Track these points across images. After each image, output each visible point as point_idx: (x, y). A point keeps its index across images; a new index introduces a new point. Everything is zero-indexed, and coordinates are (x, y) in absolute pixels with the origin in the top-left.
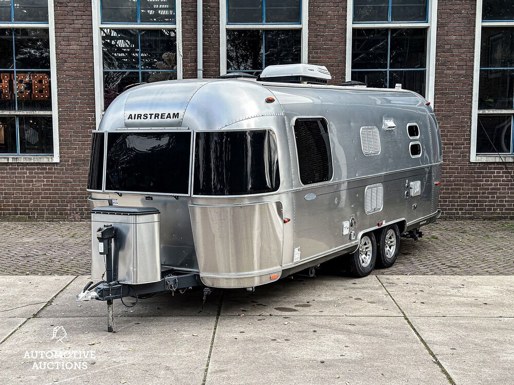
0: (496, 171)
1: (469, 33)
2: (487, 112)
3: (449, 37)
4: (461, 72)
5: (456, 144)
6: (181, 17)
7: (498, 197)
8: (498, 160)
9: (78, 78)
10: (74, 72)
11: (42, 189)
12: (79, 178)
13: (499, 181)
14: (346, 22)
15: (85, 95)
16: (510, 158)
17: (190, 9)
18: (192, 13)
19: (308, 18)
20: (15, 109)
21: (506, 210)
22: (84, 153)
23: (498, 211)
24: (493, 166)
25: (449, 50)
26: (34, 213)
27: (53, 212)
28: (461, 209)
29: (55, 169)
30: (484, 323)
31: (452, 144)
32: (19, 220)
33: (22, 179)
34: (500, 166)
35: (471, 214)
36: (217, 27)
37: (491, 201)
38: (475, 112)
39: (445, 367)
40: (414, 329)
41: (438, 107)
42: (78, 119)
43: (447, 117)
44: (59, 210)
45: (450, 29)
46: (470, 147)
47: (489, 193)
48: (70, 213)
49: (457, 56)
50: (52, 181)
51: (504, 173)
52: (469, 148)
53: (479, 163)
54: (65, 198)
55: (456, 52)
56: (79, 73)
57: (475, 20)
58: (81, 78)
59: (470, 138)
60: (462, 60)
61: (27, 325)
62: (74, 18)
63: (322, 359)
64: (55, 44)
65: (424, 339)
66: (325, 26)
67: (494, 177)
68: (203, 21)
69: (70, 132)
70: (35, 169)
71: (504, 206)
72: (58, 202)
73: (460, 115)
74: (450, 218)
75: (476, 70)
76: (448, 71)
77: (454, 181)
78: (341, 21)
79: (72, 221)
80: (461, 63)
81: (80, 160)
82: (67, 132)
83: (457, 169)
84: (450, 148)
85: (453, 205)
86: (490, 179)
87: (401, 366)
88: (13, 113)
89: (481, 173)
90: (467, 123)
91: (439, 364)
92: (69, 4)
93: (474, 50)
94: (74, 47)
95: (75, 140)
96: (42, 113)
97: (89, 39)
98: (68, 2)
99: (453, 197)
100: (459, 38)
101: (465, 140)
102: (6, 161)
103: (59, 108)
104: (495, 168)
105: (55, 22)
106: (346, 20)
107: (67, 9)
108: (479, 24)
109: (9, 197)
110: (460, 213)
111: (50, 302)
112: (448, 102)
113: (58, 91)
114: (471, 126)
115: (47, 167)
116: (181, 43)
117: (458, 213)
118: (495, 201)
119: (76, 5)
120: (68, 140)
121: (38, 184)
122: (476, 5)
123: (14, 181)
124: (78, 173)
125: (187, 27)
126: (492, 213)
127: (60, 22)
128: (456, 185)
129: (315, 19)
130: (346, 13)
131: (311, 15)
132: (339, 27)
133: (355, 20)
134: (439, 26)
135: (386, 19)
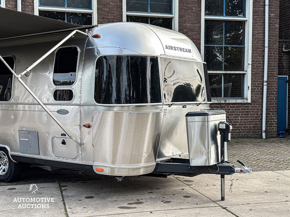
1: (197, 22)
3: (186, 24)
8: (216, 102)
14: (122, 11)
16: (223, 101)
19: (97, 6)
34: (217, 106)
36: (32, 7)
45: (186, 19)
49: (191, 36)
57: (201, 14)
66: (108, 12)
75: (202, 46)
78: (119, 10)
93: (201, 33)
100: (192, 25)
106: (122, 9)
108: (203, 17)
122: (201, 5)
129: (102, 7)
130: (122, 4)
131: (98, 3)
132: (117, 13)
133: (128, 10)
134: (180, 17)
135: (146, 11)
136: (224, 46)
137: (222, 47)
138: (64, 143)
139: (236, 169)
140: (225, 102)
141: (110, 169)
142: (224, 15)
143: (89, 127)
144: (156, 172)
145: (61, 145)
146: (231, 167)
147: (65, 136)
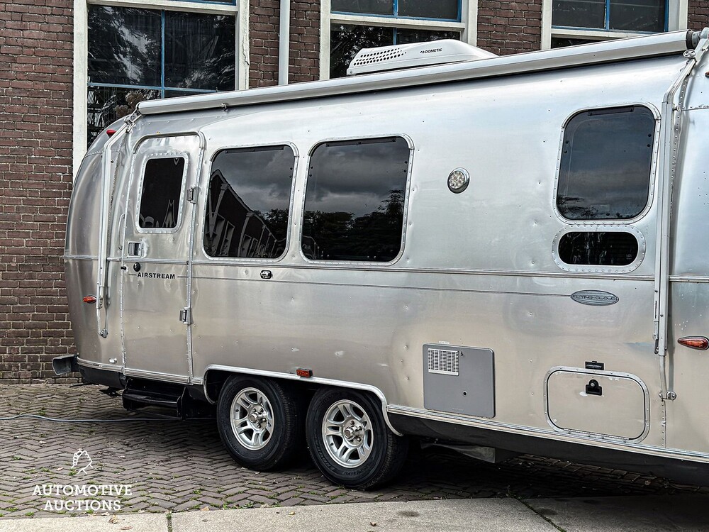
9: (38, 94)
10: (31, 83)
12: (31, 294)
14: (540, 24)
15: (51, 129)
19: (476, 11)
22: (45, 244)
36: (315, 15)
42: (36, 176)
48: (10, 367)
56: (40, 86)
58: (46, 95)
66: (505, 27)
69: (17, 200)
78: (533, 21)
79: (12, 383)
81: (37, 259)
94: (33, 33)
95: (26, 218)
106: (541, 20)
116: (248, 41)
120: (13, 218)
124: (31, 285)
125: (259, 11)
129: (488, 13)
130: (541, 7)
131: (481, 6)
132: (529, 31)
133: (556, 22)
135: (601, 25)
138: (594, 389)
143: (704, 346)
145: (583, 394)
147: (602, 369)
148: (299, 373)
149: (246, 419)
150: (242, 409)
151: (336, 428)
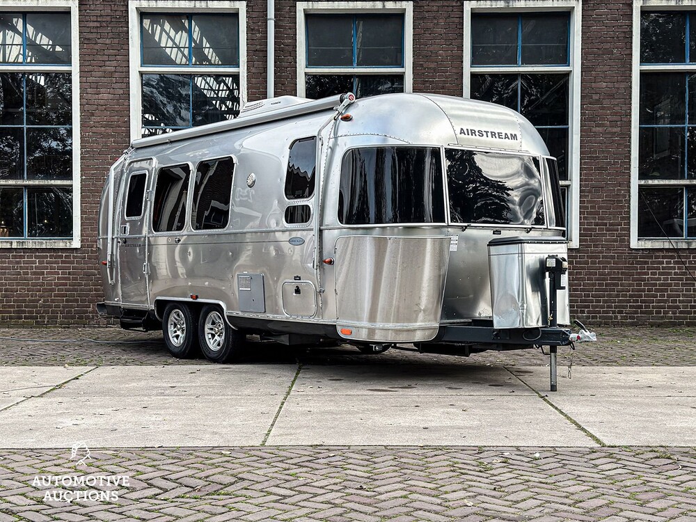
0: (665, 260)
1: (623, 79)
2: (650, 182)
3: (598, 85)
4: (615, 130)
5: (611, 224)
6: (246, 58)
7: (669, 296)
8: (667, 246)
9: (109, 136)
10: (103, 129)
11: (56, 285)
13: (670, 274)
14: (462, 65)
16: (684, 243)
17: (258, 47)
18: (261, 53)
19: (412, 59)
20: (23, 178)
21: (681, 312)
23: (670, 314)
24: (661, 254)
25: (597, 102)
26: (44, 317)
27: (69, 316)
28: (620, 312)
29: (74, 257)
30: (647, 401)
31: (606, 224)
32: (23, 326)
33: (29, 271)
34: (670, 254)
35: (634, 318)
36: (293, 70)
37: (659, 301)
38: (635, 182)
39: (591, 432)
40: (552, 405)
41: (586, 174)
43: (598, 188)
44: (77, 312)
45: (598, 74)
46: (630, 228)
47: (657, 290)
48: (93, 316)
49: (609, 109)
50: (69, 273)
51: (676, 263)
52: (629, 230)
53: (642, 249)
54: (87, 296)
55: (606, 103)
56: (110, 131)
57: (631, 62)
58: (113, 136)
59: (630, 217)
60: (616, 114)
61: (25, 403)
62: (106, 58)
63: (426, 426)
64: (79, 92)
65: (564, 411)
66: (435, 70)
67: (663, 268)
68: (275, 62)
70: (46, 257)
71: (678, 307)
72: (77, 301)
73: (615, 185)
74: (605, 324)
75: (635, 128)
76: (598, 129)
77: (609, 274)
78: (456, 63)
79: (95, 327)
80: (615, 118)
82: (91, 207)
83: (613, 257)
84: (602, 230)
85: (608, 307)
86: (658, 271)
87: (532, 431)
88: (20, 182)
89: (646, 263)
90: (625, 196)
91: (583, 429)
92: (99, 41)
93: (631, 101)
94: (105, 96)
96: (59, 182)
97: (124, 85)
98: (99, 39)
99: (609, 296)
100: (610, 85)
101: (623, 218)
102: (8, 246)
103: (82, 176)
104: (664, 257)
105: (80, 63)
106: (462, 62)
107: (97, 47)
108: (637, 67)
109: (11, 295)
110: (619, 318)
111: (60, 386)
112: (598, 169)
113: (82, 153)
114: (630, 200)
115: (64, 255)
116: (246, 91)
117: (616, 318)
118: (665, 301)
119: (108, 41)
120: (93, 219)
121: (50, 277)
122: (632, 43)
123: (19, 274)
125: (253, 70)
126: (662, 317)
127: (87, 63)
128: (612, 279)
129: (422, 60)
130: (462, 53)
131: (415, 55)
132: (453, 71)
133: (473, 63)
134: (585, 69)
135: (514, 62)
136: (687, 125)
137: (684, 128)
138: (298, 291)
139: (573, 336)
140: (689, 246)
141: (367, 330)
142: (688, 60)
143: (331, 262)
144: (443, 341)
145: (294, 294)
146: (564, 333)
147: (300, 279)
148: (192, 297)
149: (176, 329)
150: (175, 323)
151: (212, 329)
